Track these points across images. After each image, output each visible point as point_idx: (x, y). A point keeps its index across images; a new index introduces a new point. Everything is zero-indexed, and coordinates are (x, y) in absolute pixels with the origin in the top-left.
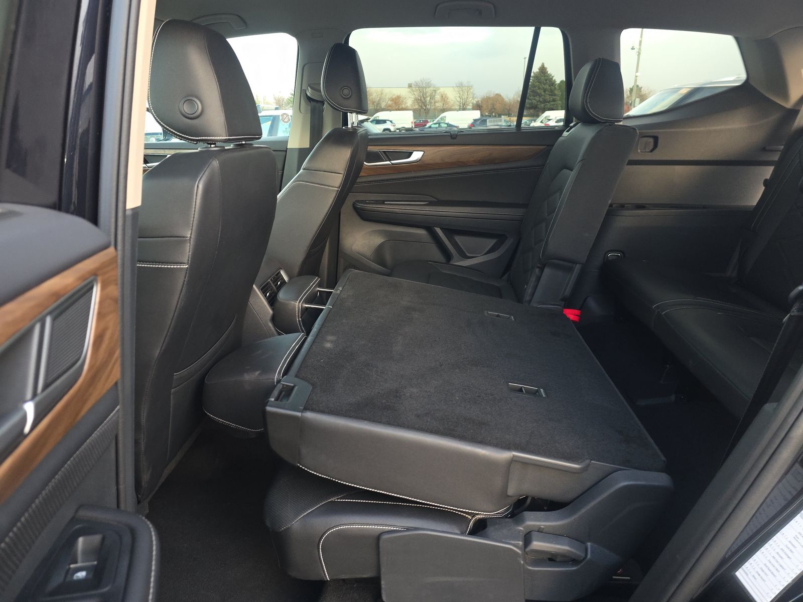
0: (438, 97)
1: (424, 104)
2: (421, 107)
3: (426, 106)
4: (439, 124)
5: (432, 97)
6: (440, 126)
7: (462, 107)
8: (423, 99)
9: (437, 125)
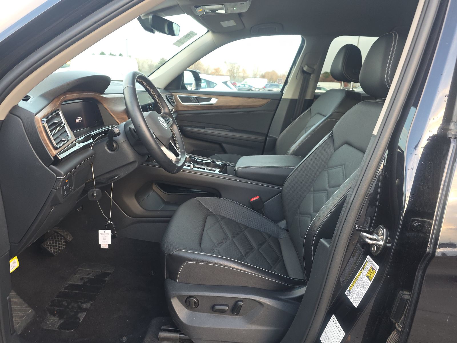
0: (241, 70)
1: (233, 73)
2: (231, 74)
3: (234, 74)
4: (244, 85)
5: (238, 69)
6: (245, 86)
7: (254, 76)
8: (232, 70)
9: (243, 86)
